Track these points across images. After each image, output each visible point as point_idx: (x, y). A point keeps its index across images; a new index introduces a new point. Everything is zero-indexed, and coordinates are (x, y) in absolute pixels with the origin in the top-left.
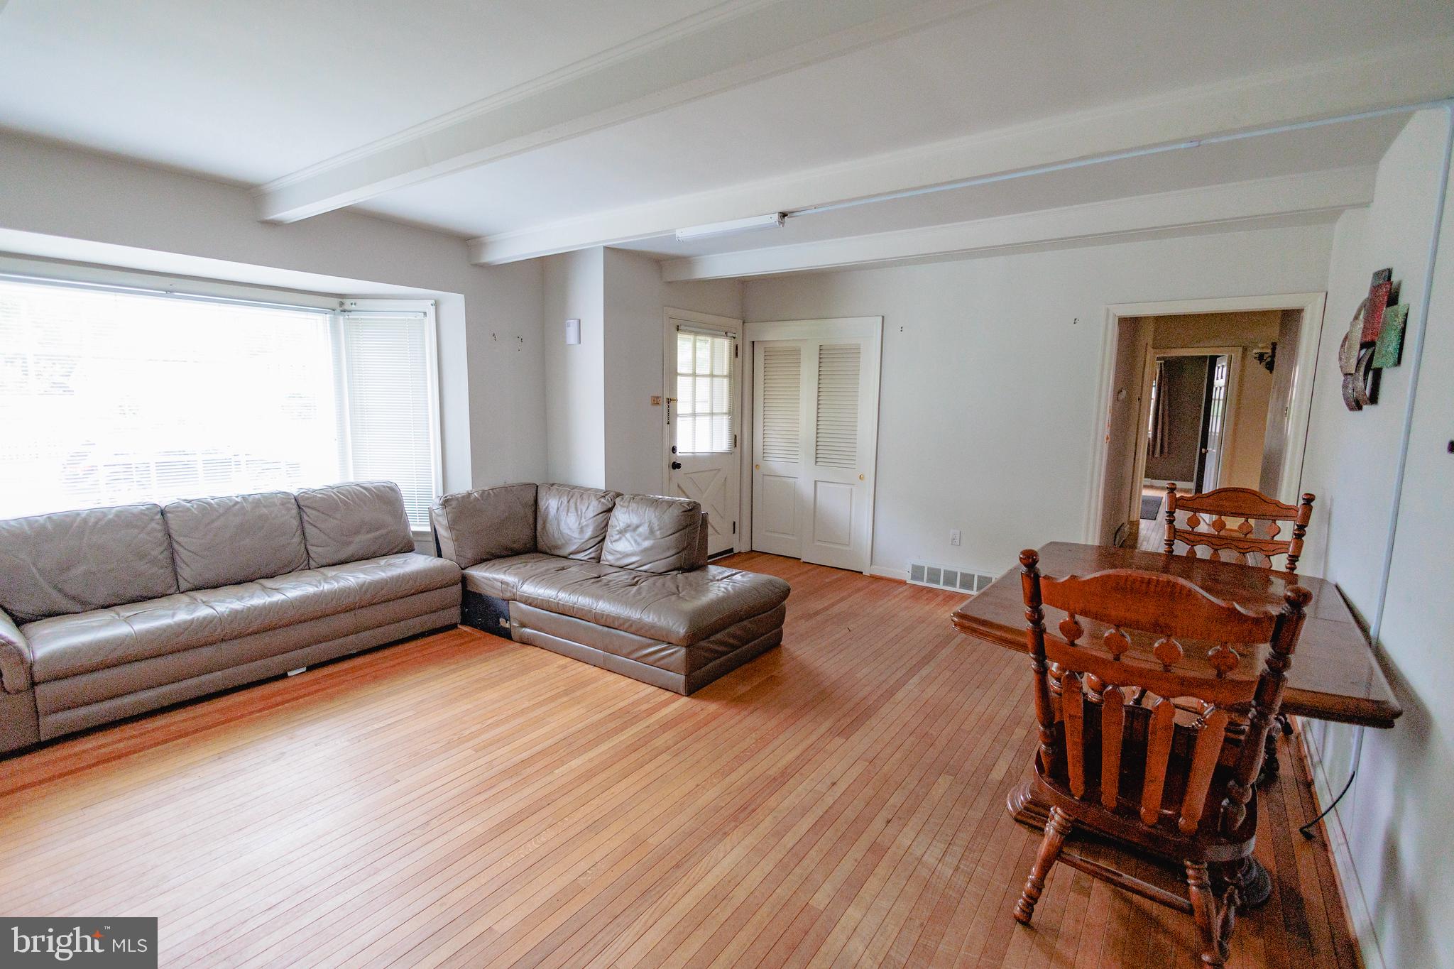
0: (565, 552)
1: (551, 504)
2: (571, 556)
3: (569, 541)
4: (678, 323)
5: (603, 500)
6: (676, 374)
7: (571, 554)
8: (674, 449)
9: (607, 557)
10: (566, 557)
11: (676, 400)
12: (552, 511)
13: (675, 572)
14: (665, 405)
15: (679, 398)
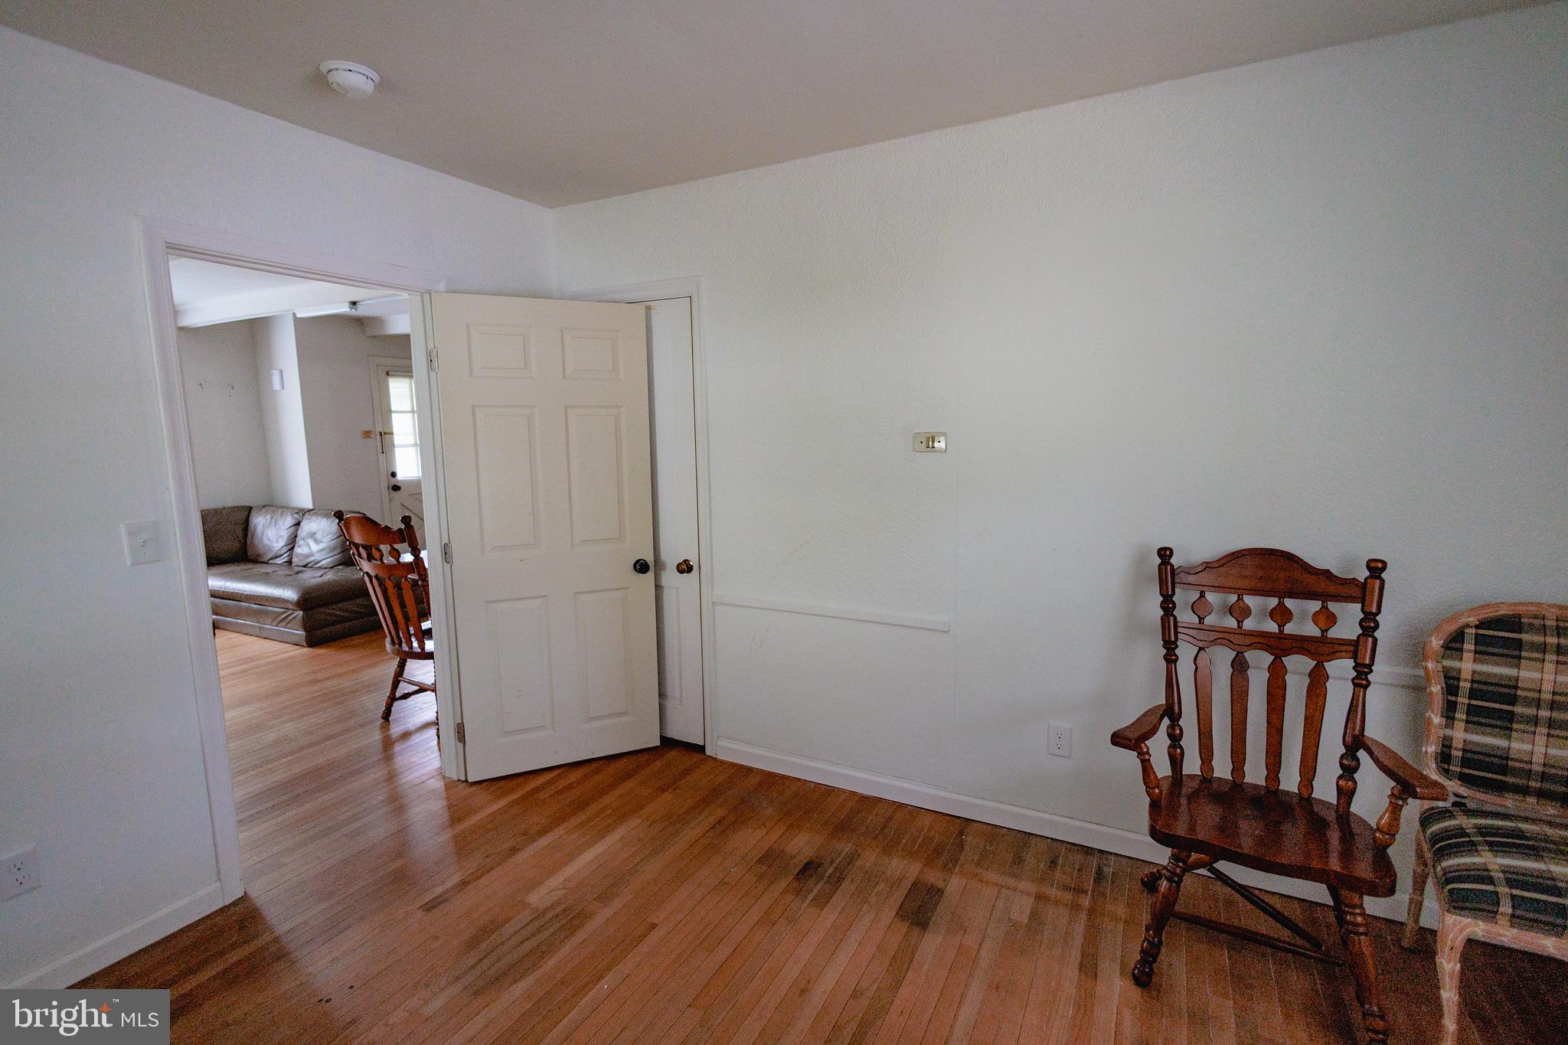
0: (265, 559)
1: (259, 521)
2: (271, 562)
3: (270, 549)
4: (388, 369)
5: (296, 516)
6: (390, 412)
7: (271, 559)
8: (394, 475)
9: (295, 560)
10: (267, 563)
11: (392, 433)
12: (259, 529)
13: (340, 567)
14: (378, 437)
15: (395, 430)
